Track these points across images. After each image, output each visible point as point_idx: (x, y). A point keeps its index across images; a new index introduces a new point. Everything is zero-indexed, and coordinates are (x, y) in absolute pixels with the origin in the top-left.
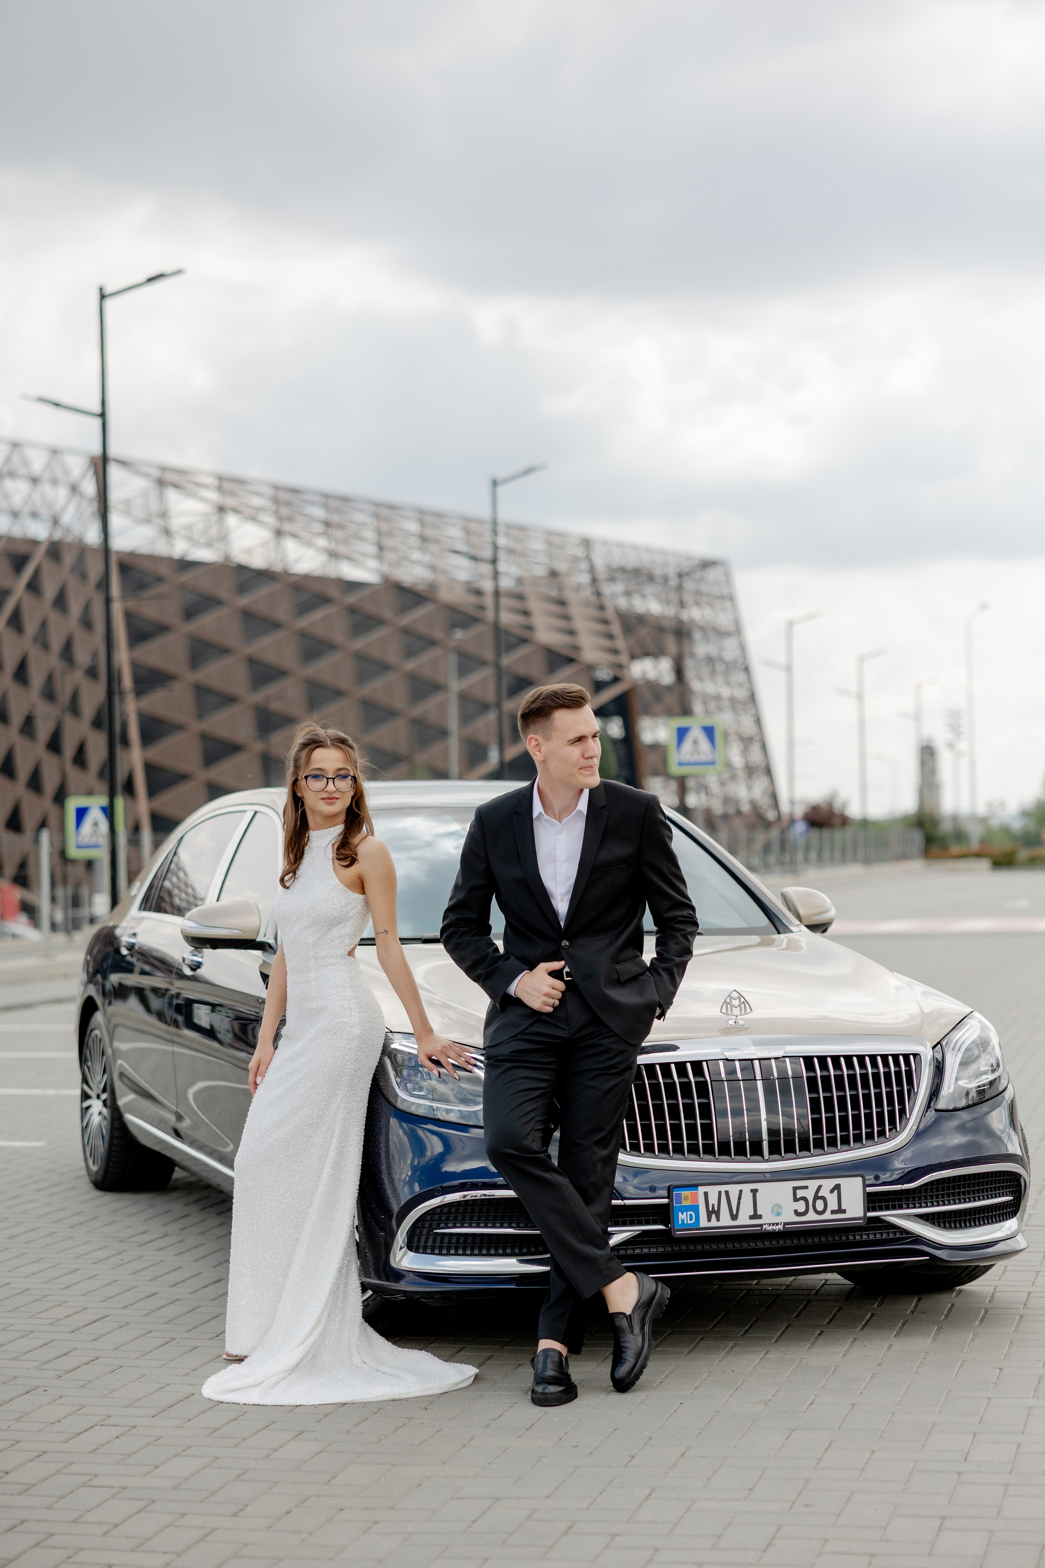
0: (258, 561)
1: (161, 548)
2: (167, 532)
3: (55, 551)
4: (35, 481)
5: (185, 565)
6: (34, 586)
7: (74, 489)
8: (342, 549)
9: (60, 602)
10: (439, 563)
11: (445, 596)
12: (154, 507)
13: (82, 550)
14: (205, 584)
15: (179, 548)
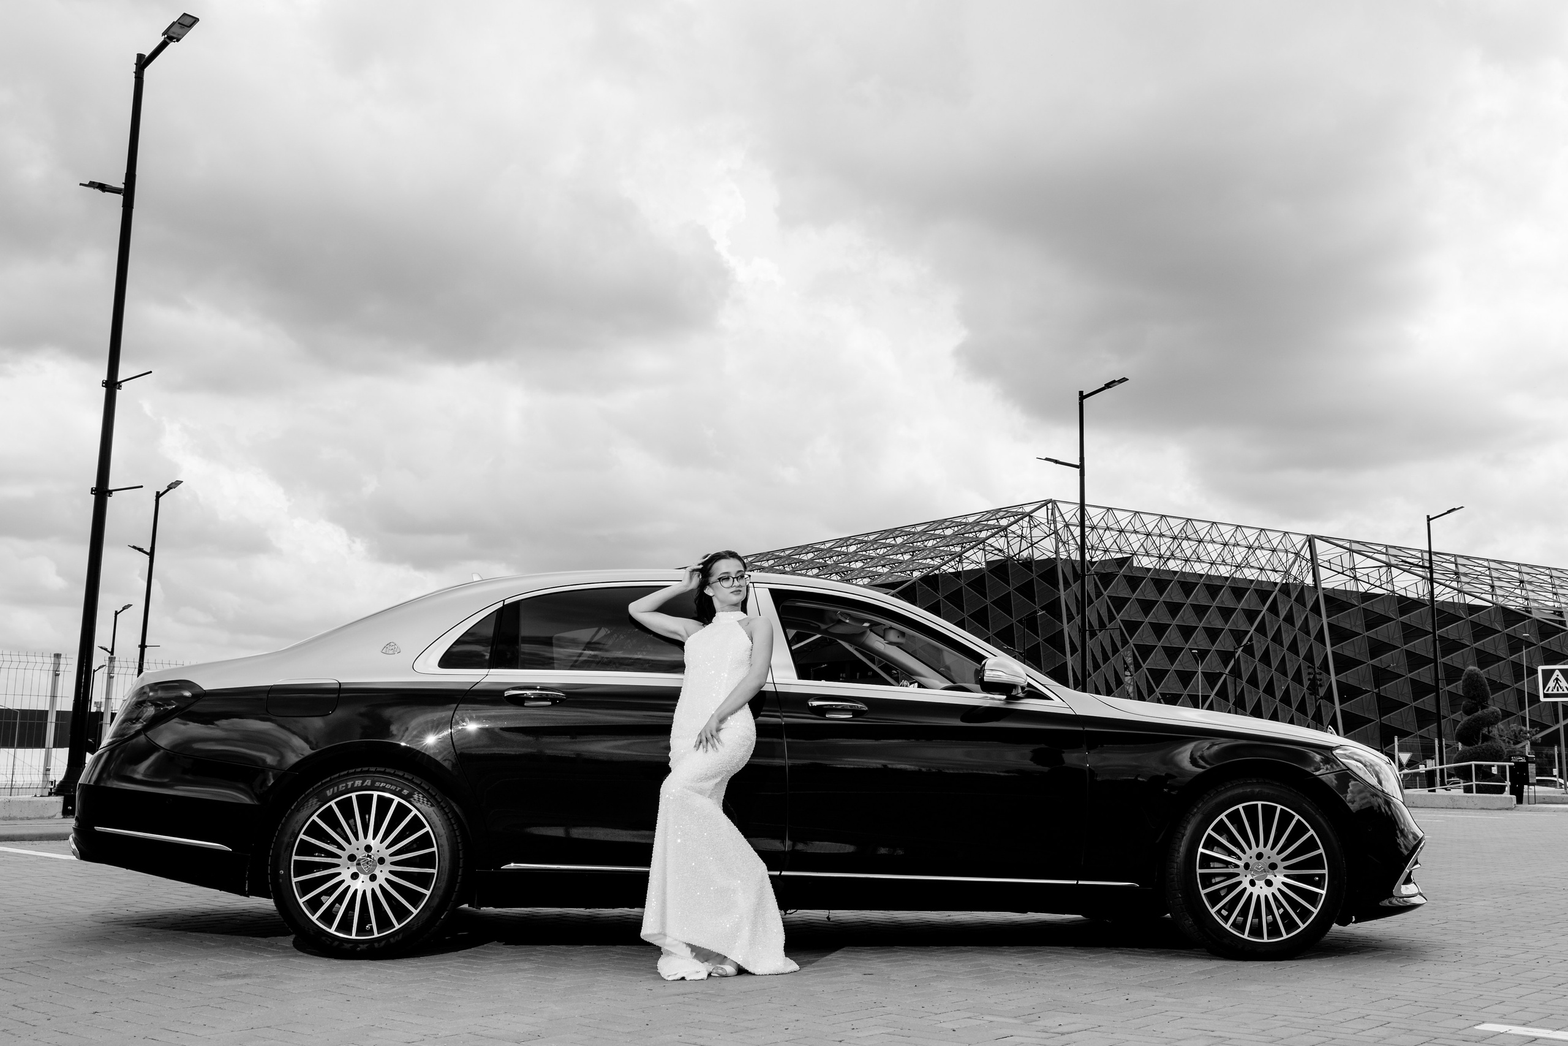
0: (1412, 595)
1: (1351, 586)
2: (1355, 578)
3: (1285, 589)
4: (1274, 550)
5: (1367, 596)
6: (1274, 609)
7: (1297, 554)
8: (1466, 588)
9: (1289, 619)
10: (1531, 595)
11: (1536, 615)
12: (1347, 565)
13: (1303, 588)
14: (1379, 609)
15: (1363, 588)
